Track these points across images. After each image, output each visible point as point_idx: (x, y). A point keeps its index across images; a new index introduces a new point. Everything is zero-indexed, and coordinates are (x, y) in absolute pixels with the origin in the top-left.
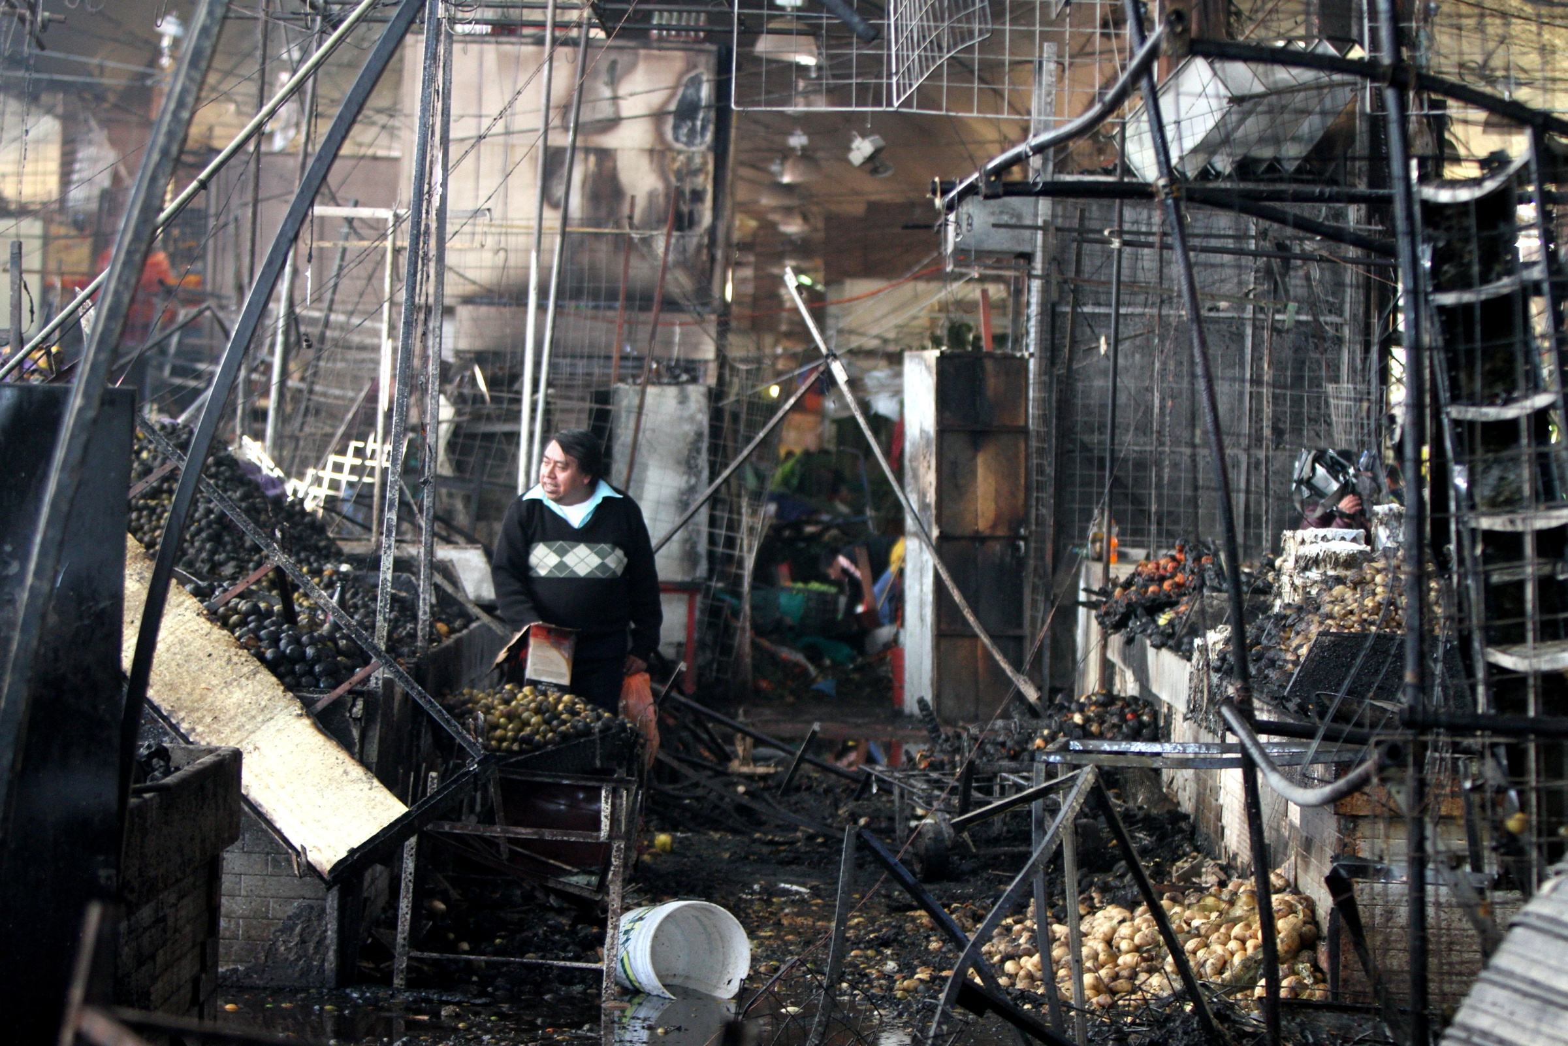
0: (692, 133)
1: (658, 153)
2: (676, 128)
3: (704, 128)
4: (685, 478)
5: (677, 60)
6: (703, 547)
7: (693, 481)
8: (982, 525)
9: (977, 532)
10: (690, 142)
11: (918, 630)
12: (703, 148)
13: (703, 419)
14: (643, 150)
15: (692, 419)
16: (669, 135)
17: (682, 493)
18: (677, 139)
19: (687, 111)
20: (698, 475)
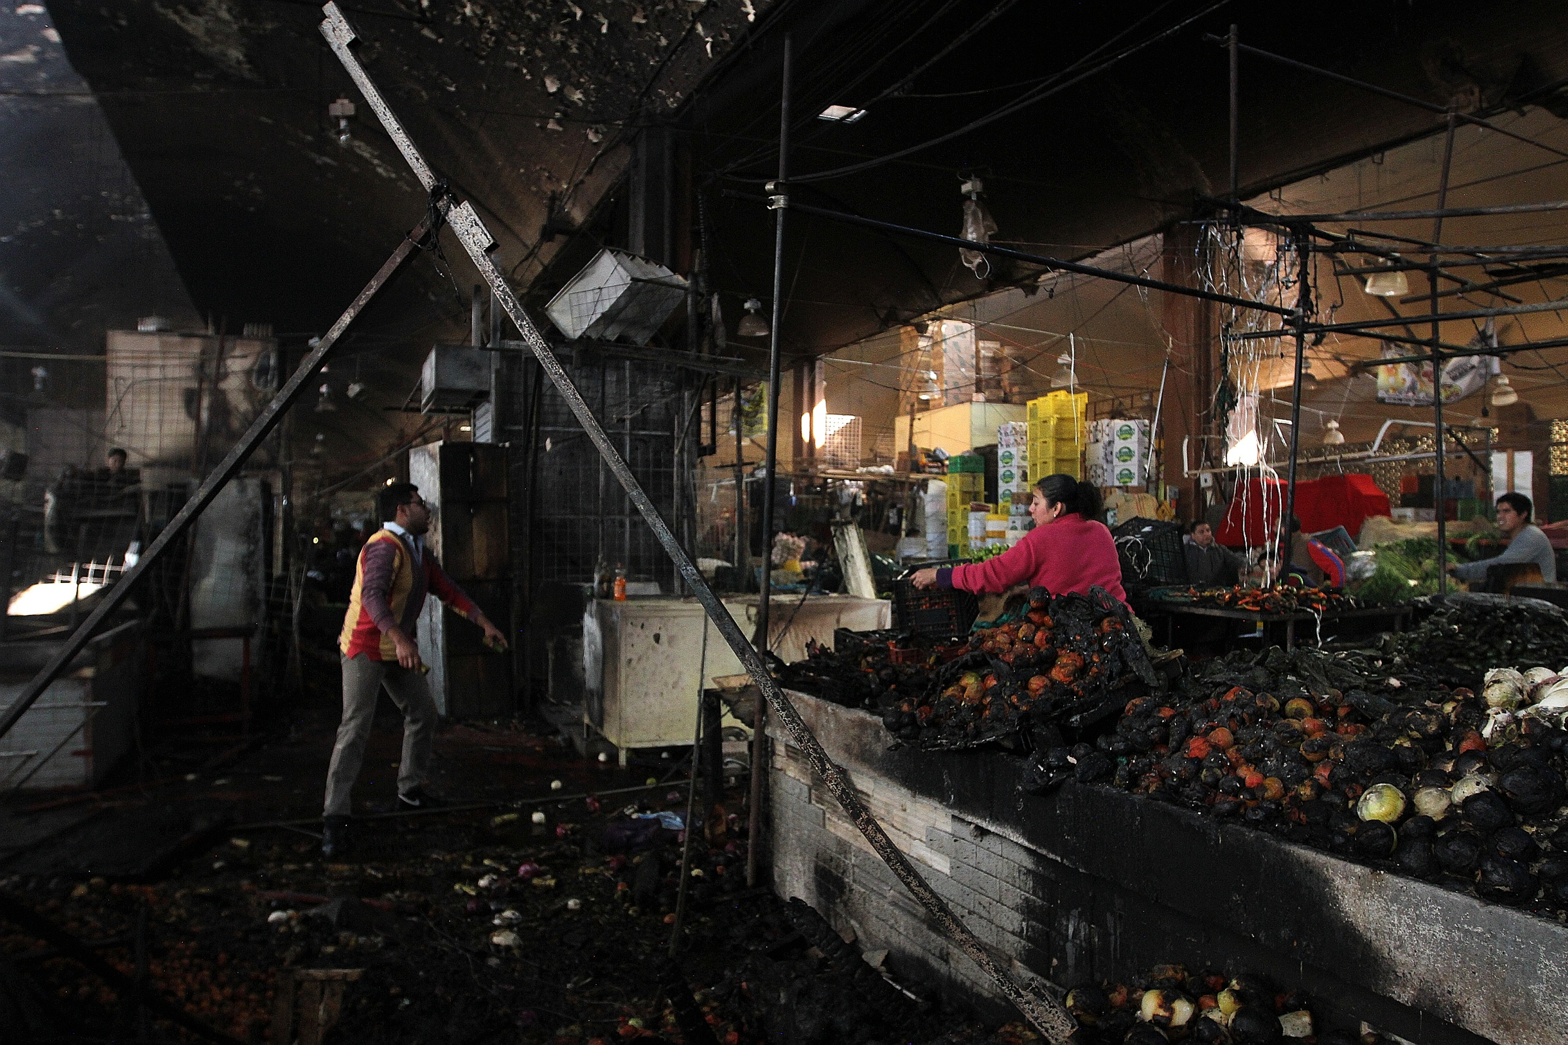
0: (266, 382)
1: (249, 392)
2: (258, 379)
3: (272, 381)
4: (246, 546)
5: (257, 347)
6: (261, 595)
7: (252, 547)
8: (478, 571)
9: (475, 576)
10: (265, 386)
11: (429, 649)
12: (272, 389)
13: (259, 504)
14: (240, 390)
15: (249, 503)
16: (254, 383)
17: (244, 557)
18: (258, 384)
19: (263, 371)
20: (256, 543)
